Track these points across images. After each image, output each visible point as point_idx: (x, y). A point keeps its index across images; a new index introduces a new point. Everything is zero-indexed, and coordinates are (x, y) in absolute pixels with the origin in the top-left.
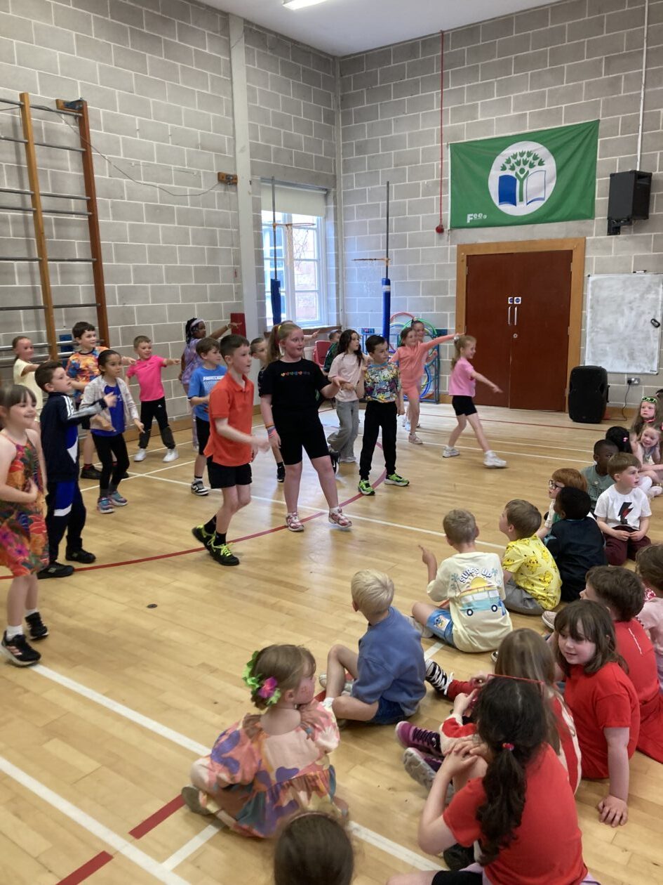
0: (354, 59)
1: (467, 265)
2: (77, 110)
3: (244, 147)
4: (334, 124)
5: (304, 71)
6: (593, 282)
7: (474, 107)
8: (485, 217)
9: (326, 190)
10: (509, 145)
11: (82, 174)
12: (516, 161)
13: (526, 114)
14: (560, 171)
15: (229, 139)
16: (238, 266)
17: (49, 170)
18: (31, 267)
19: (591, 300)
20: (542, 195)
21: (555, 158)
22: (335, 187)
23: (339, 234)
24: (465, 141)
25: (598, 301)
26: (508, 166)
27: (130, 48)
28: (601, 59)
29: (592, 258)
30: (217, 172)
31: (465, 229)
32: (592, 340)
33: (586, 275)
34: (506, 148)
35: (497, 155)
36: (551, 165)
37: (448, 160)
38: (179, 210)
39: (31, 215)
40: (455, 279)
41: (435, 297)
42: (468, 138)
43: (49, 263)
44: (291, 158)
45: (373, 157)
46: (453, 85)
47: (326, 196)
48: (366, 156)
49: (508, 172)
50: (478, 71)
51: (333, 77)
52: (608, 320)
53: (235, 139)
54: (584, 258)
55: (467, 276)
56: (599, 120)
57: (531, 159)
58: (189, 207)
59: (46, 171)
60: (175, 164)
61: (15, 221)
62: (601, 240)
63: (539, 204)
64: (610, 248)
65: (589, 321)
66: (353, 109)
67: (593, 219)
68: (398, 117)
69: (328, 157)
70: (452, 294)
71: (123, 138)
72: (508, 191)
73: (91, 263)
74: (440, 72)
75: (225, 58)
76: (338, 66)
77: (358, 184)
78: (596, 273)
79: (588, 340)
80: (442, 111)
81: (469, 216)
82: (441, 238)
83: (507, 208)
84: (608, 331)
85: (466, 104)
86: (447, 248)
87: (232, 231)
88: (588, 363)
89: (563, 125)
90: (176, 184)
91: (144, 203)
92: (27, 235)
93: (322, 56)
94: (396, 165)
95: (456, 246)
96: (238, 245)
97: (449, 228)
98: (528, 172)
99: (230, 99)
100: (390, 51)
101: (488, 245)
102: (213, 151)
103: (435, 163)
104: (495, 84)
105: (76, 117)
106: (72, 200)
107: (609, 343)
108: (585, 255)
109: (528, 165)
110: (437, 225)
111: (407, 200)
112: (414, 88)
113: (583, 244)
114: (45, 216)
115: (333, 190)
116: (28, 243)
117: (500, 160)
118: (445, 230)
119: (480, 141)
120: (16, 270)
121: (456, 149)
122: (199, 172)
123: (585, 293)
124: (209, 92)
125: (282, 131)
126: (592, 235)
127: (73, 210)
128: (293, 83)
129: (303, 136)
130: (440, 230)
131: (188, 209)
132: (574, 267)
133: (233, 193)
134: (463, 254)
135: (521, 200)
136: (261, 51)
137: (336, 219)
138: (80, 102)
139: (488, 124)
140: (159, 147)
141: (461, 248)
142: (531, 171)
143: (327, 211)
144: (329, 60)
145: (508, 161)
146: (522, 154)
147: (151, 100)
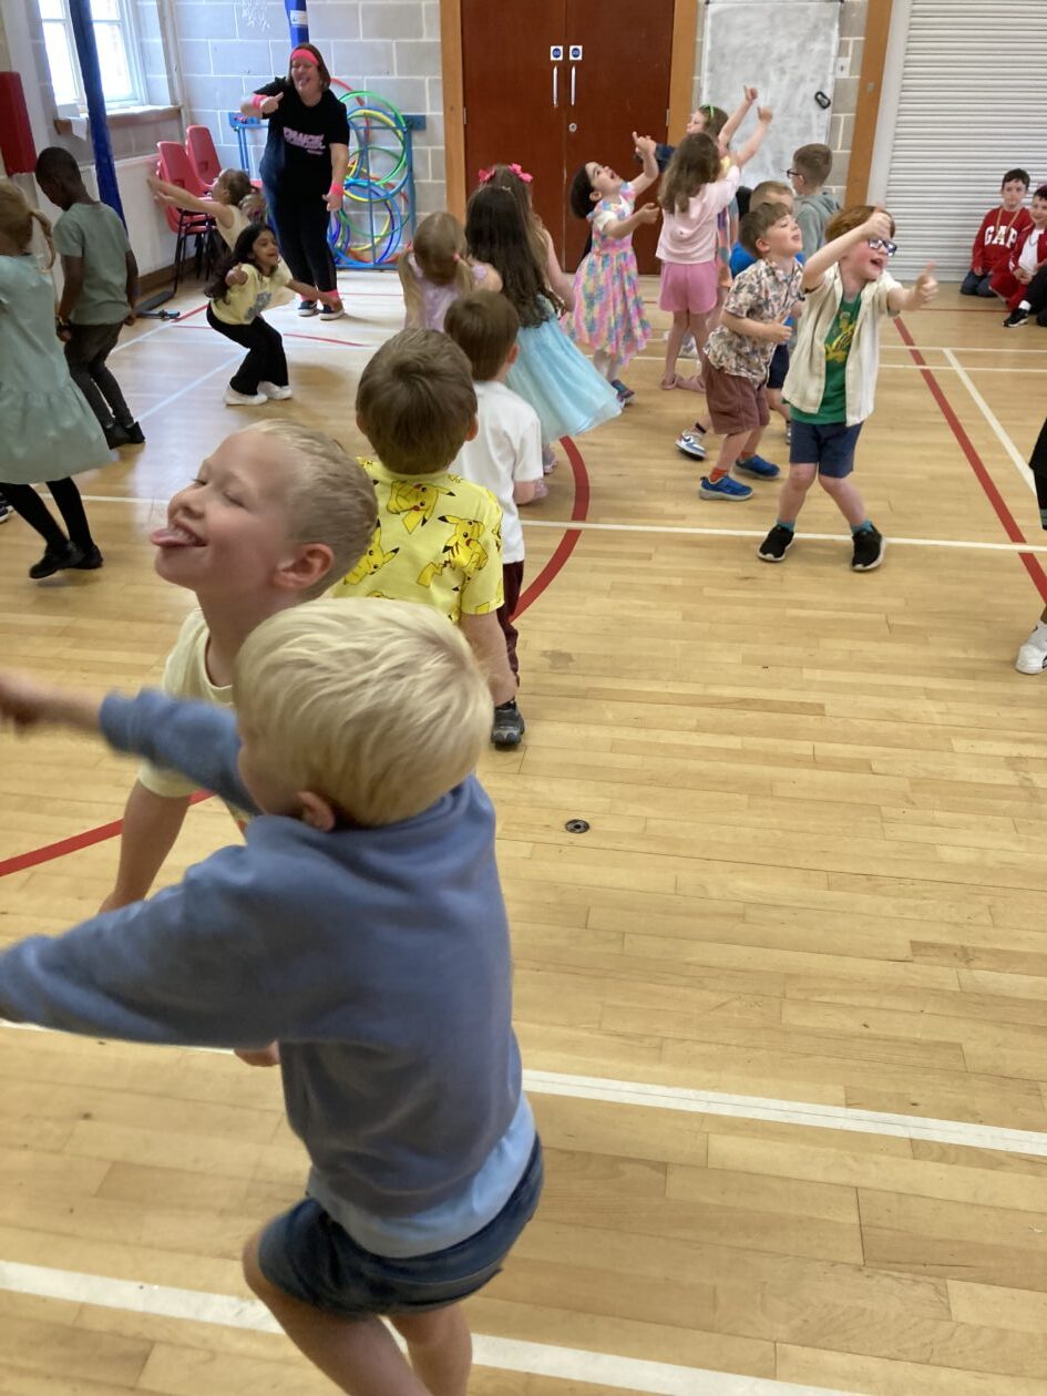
6: (716, 16)
19: (711, 53)
25: (723, 56)
33: (703, 2)
41: (393, 42)
70: (431, 36)
123: (699, 40)
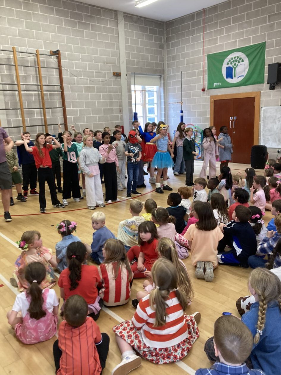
0: (171, 22)
1: (214, 104)
2: (56, 53)
3: (124, 61)
4: (163, 49)
5: (150, 29)
6: (264, 110)
7: (217, 39)
8: (221, 84)
9: (160, 75)
10: (230, 54)
11: (59, 76)
12: (232, 60)
13: (237, 41)
14: (250, 64)
15: (117, 59)
16: (121, 108)
17: (47, 76)
18: (41, 111)
19: (263, 117)
20: (243, 74)
21: (248, 58)
22: (164, 74)
23: (166, 93)
24: (213, 53)
25: (266, 118)
26: (230, 63)
27: (78, 29)
28: (266, 16)
29: (263, 100)
30: (112, 72)
31: (213, 89)
32: (263, 134)
33: (261, 107)
34: (229, 55)
35: (225, 58)
36: (247, 61)
37: (206, 61)
38: (97, 87)
39: (40, 92)
40: (209, 110)
41: (202, 117)
42: (214, 52)
43: (46, 109)
44: (144, 64)
45: (178, 61)
46: (208, 30)
47: (160, 78)
48: (176, 61)
49: (230, 65)
50: (218, 24)
51: (163, 30)
52: (270, 126)
53: (120, 59)
54: (260, 100)
55: (214, 108)
56: (266, 42)
57: (238, 59)
58: (101, 86)
59: (46, 76)
60: (95, 70)
61: (35, 95)
62: (267, 92)
63: (242, 78)
64: (270, 96)
65: (262, 127)
66: (171, 42)
67: (264, 83)
68: (187, 45)
69: (161, 63)
70: (208, 116)
71: (75, 62)
72: (230, 73)
73: (62, 109)
74: (203, 26)
75: (116, 28)
76: (165, 26)
77: (173, 73)
78: (265, 106)
79: (262, 134)
80: (204, 41)
81: (214, 84)
82: (204, 93)
83: (229, 80)
84: (270, 130)
85: (213, 38)
86: (206, 97)
87: (119, 94)
88: (262, 144)
89: (252, 44)
90: (96, 78)
91: (83, 86)
92: (39, 100)
93: (158, 22)
94: (187, 65)
95: (209, 96)
96: (122, 99)
97: (207, 89)
98: (237, 65)
99: (118, 43)
100: (184, 18)
101: (222, 95)
102: (111, 64)
103: (202, 63)
104: (225, 29)
105: (56, 56)
106: (56, 86)
107: (270, 136)
108: (260, 99)
109: (237, 62)
110: (202, 88)
111: (191, 78)
112: (193, 32)
113: (259, 94)
114: (44, 92)
115: (163, 75)
116: (40, 102)
117: (226, 61)
118: (206, 90)
119: (219, 53)
120: (35, 112)
121: (209, 56)
122: (105, 72)
123: (260, 115)
124: (109, 42)
125: (140, 54)
126: (263, 90)
127: (56, 90)
128: (145, 35)
129: (149, 55)
130: (203, 90)
131: (101, 87)
132: (256, 104)
133: (119, 80)
134: (212, 99)
135: (235, 77)
136: (131, 23)
137: (164, 87)
138: (58, 51)
139: (222, 46)
140: (89, 65)
141: (211, 97)
142: (239, 64)
143: (161, 84)
144: (161, 24)
145: (230, 61)
146: (235, 58)
147: (86, 47)
